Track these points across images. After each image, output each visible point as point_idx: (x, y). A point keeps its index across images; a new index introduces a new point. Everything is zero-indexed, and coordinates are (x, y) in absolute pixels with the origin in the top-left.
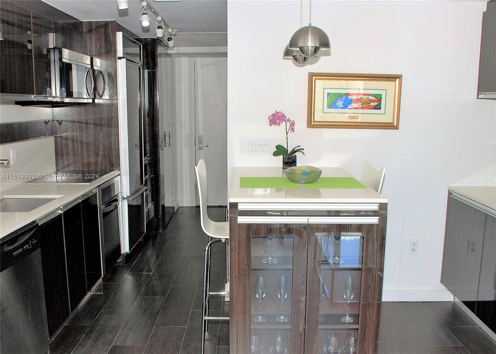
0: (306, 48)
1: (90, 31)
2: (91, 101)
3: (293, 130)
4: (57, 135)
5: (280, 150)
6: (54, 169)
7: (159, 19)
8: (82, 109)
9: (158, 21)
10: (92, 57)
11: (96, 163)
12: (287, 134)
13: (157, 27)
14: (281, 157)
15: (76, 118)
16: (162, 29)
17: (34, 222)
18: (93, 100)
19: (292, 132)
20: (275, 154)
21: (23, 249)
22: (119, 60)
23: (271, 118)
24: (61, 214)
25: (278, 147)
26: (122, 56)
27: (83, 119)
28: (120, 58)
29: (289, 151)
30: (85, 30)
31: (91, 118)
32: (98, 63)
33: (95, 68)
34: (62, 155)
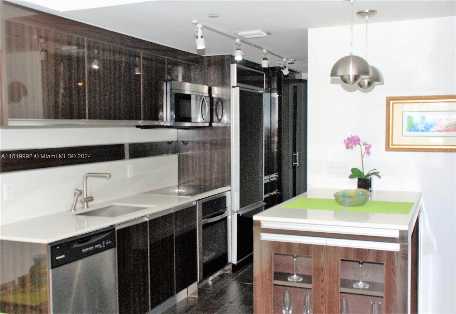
0: (346, 77)
1: (209, 65)
2: (207, 124)
3: (369, 153)
4: (181, 154)
5: (355, 173)
6: (176, 183)
7: (265, 51)
8: (201, 131)
9: (264, 53)
10: (210, 86)
11: (211, 180)
12: (362, 157)
13: (263, 59)
14: (356, 180)
15: (196, 139)
16: (267, 60)
17: (112, 226)
18: (210, 124)
19: (368, 155)
20: (351, 177)
21: (94, 248)
22: (234, 89)
23: (346, 142)
24: (147, 222)
25: (353, 170)
26: (235, 85)
27: (201, 139)
28: (234, 87)
29: (365, 174)
30: (205, 64)
31: (208, 139)
32: (216, 92)
33: (213, 96)
34: (183, 170)
